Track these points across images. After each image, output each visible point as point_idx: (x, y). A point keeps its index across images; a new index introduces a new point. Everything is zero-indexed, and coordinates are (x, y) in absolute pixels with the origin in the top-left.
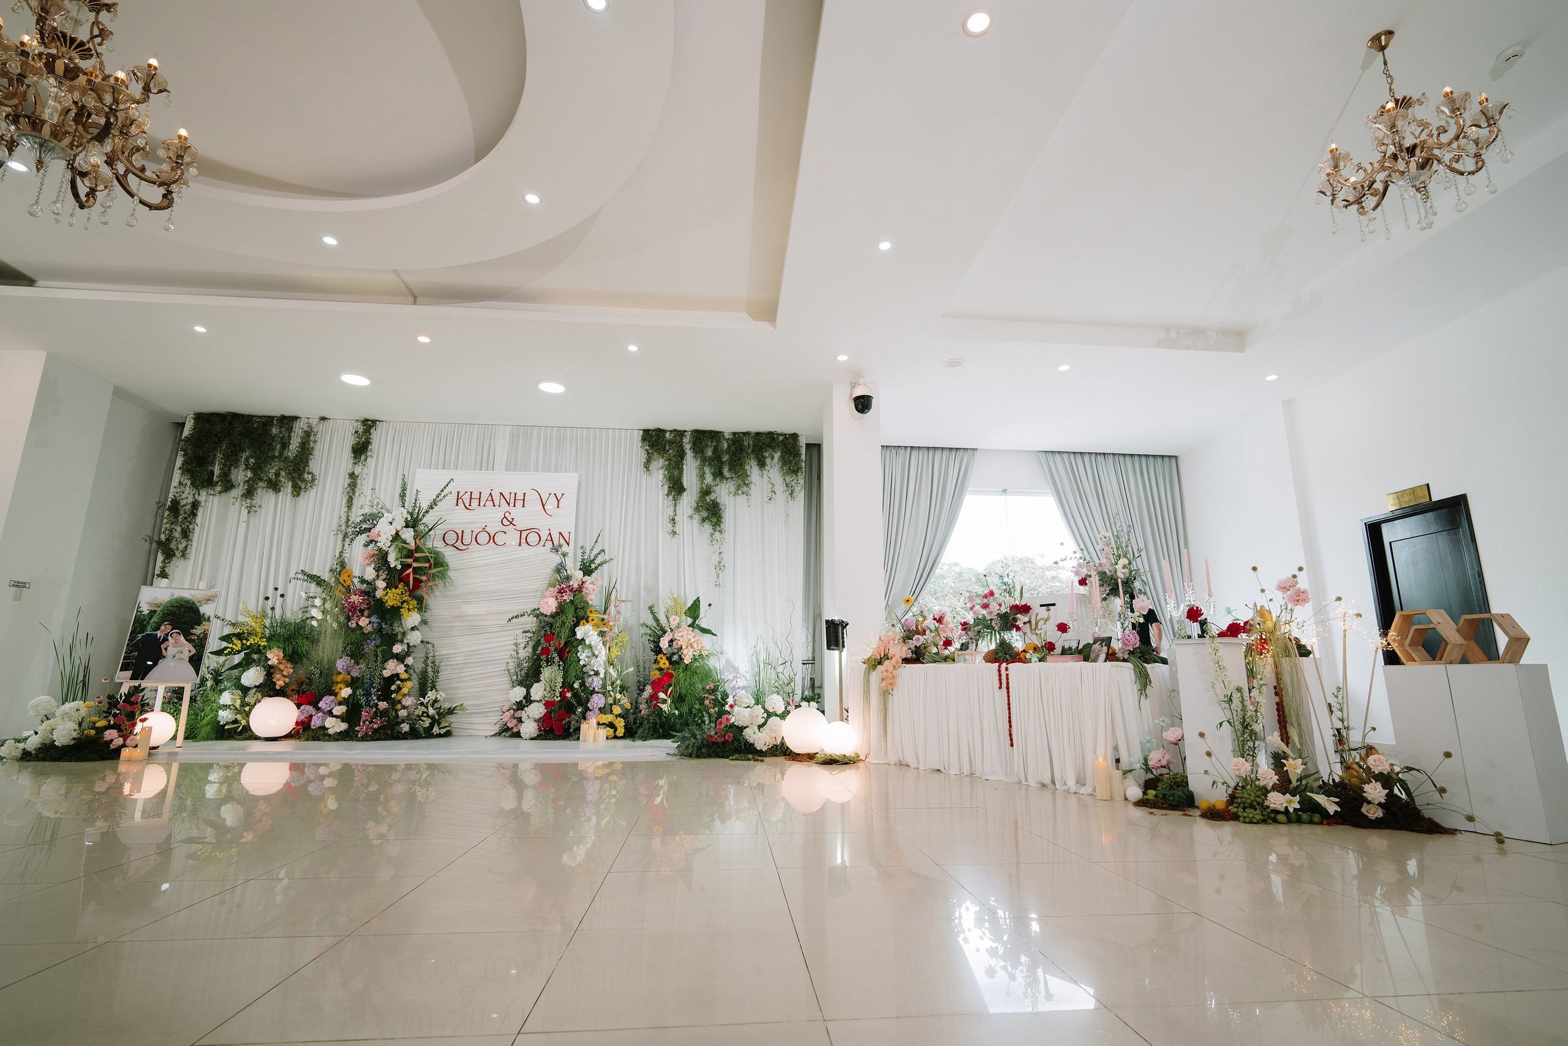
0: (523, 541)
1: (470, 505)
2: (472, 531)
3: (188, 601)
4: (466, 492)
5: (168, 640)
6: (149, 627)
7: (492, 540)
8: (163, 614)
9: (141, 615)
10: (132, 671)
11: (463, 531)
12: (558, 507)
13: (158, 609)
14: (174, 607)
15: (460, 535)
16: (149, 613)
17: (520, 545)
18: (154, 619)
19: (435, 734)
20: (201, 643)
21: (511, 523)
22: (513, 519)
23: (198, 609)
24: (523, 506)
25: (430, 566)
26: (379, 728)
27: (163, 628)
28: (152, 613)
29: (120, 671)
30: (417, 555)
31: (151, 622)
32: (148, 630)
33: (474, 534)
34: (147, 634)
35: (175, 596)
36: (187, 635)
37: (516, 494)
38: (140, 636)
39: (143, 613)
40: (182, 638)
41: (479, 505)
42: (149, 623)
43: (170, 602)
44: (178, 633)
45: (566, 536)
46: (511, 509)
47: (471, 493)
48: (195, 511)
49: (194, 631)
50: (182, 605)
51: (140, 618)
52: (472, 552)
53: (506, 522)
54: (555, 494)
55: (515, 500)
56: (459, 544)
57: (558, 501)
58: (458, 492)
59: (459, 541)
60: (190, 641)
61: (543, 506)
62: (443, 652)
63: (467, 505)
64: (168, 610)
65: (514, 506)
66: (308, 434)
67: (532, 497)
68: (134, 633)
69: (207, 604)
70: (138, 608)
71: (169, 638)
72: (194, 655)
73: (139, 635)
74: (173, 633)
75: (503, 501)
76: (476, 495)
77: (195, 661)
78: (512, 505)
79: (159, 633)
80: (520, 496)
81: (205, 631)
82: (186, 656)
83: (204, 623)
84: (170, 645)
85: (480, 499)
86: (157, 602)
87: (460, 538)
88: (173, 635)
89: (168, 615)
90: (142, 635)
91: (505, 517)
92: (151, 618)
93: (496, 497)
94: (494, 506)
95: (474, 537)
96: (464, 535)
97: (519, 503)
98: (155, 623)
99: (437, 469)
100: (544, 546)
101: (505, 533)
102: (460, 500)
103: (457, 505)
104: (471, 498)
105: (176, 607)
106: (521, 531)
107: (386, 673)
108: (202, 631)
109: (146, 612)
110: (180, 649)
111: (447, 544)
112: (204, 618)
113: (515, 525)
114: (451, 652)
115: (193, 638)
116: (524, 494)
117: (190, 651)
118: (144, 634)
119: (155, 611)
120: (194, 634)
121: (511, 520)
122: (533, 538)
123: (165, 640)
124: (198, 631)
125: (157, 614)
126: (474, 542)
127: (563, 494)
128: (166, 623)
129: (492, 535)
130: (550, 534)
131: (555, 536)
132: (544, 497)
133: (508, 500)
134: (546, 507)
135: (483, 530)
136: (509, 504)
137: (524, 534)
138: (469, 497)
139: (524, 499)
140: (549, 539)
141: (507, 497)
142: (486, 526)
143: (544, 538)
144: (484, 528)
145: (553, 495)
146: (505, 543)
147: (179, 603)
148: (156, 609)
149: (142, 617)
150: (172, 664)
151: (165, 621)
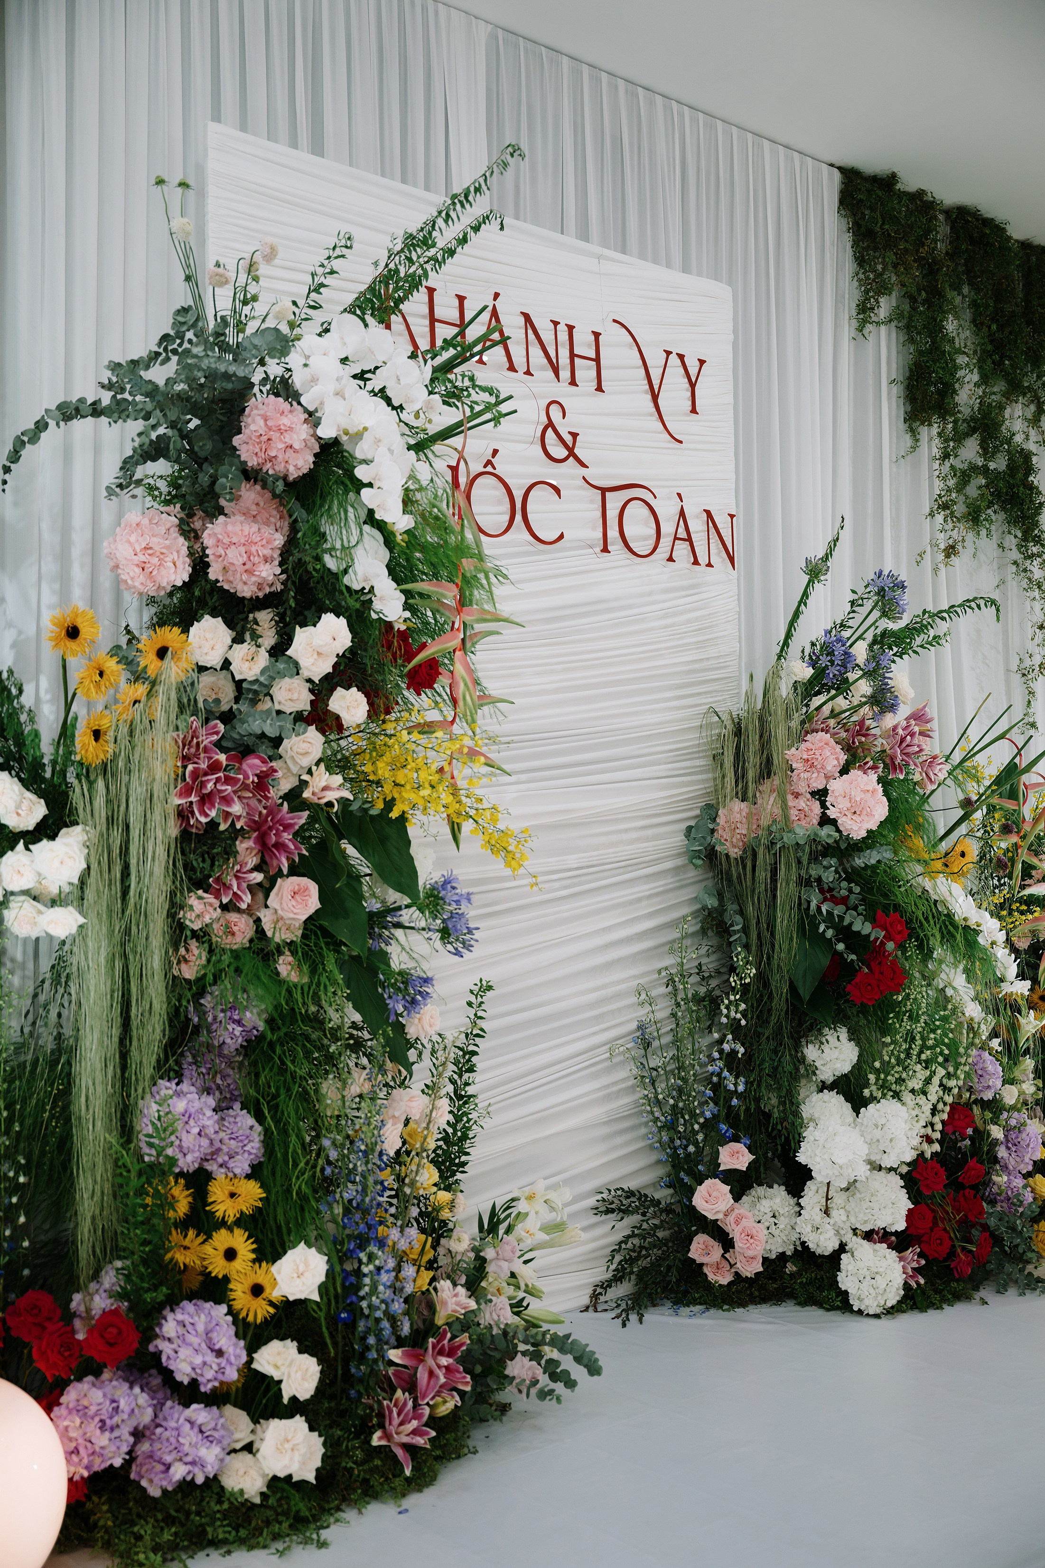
0: (613, 533)
7: (518, 517)
12: (694, 411)
17: (605, 550)
21: (571, 453)
22: (574, 435)
24: (599, 389)
33: (462, 481)
37: (571, 328)
45: (723, 524)
46: (564, 390)
47: (431, 291)
53: (557, 448)
54: (681, 357)
55: (573, 356)
57: (693, 385)
61: (655, 398)
65: (573, 383)
67: (618, 355)
75: (536, 352)
76: (446, 310)
78: (565, 374)
80: (584, 347)
91: (550, 424)
93: (513, 325)
94: (512, 367)
97: (586, 372)
100: (671, 559)
101: (557, 491)
104: (433, 319)
106: (604, 491)
113: (583, 465)
116: (597, 335)
121: (569, 439)
122: (638, 527)
127: (702, 362)
129: (518, 496)
130: (682, 513)
131: (697, 526)
132: (655, 361)
133: (552, 354)
134: (660, 401)
135: (489, 469)
136: (556, 371)
137: (614, 501)
138: (426, 310)
139: (597, 360)
140: (682, 533)
141: (547, 336)
142: (495, 452)
143: (667, 528)
144: (489, 463)
145: (674, 360)
146: (561, 537)
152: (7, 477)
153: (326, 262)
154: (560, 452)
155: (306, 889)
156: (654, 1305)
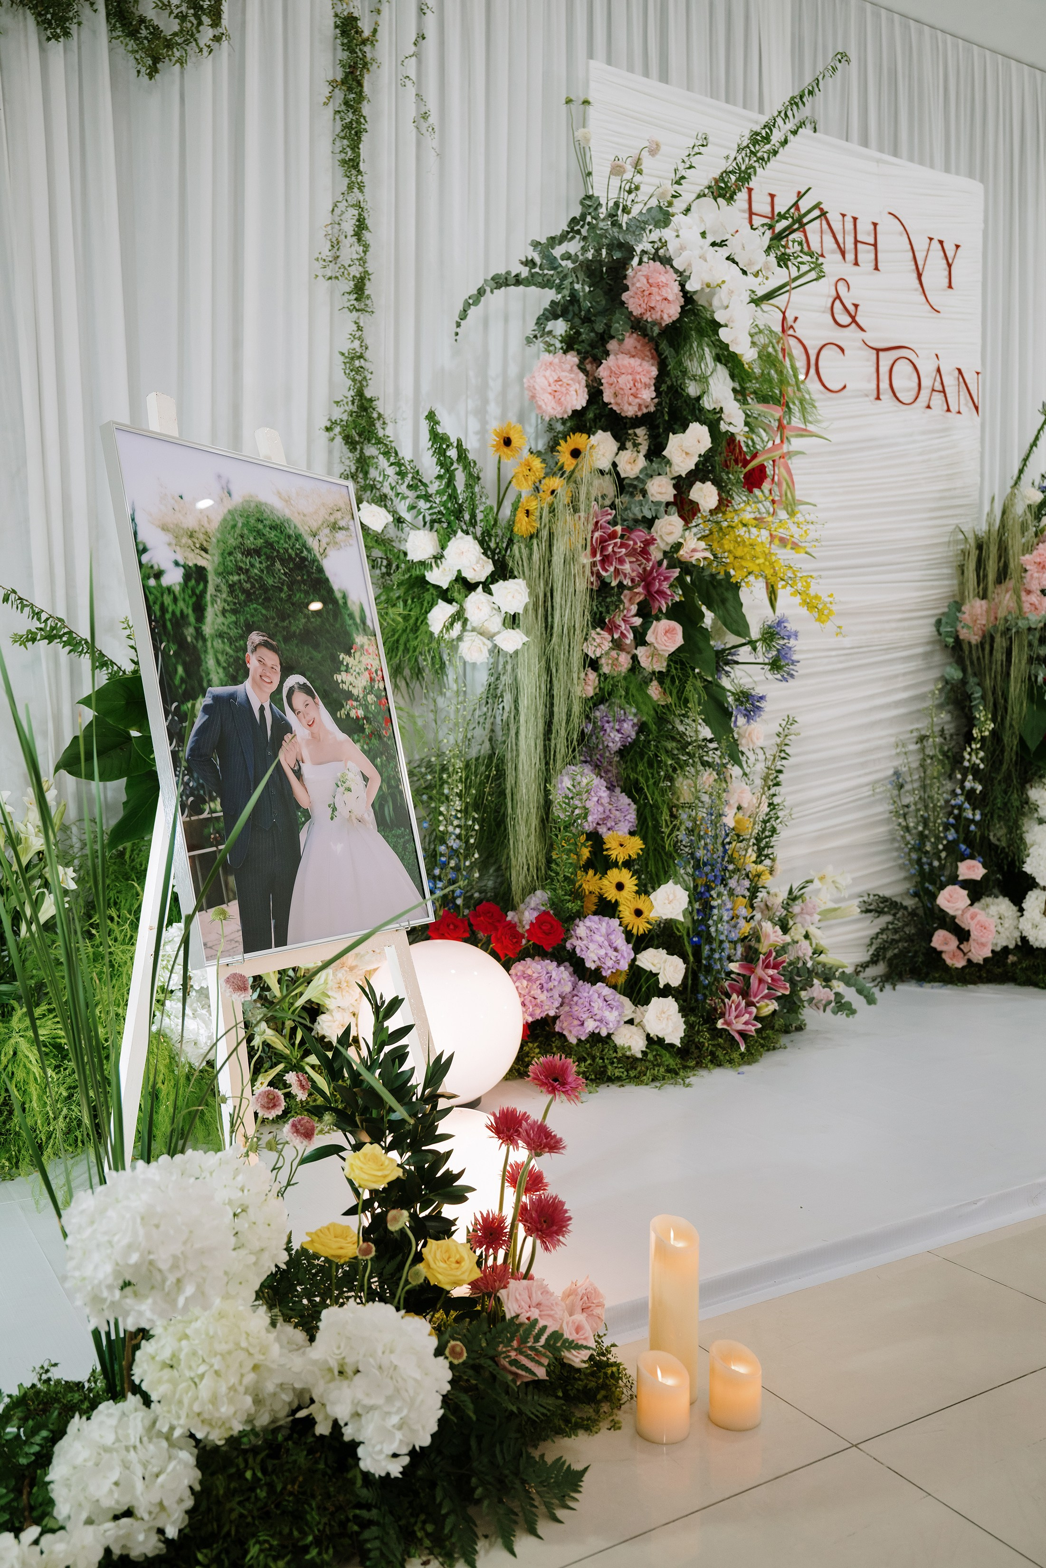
0: (884, 385)
5: (288, 729)
6: (208, 661)
7: (812, 371)
8: (231, 587)
9: (162, 590)
10: (234, 906)
12: (950, 287)
13: (207, 562)
14: (248, 553)
16: (185, 578)
17: (878, 398)
18: (213, 618)
20: (381, 740)
21: (854, 320)
22: (856, 306)
23: (321, 570)
24: (876, 268)
27: (253, 664)
28: (195, 581)
31: (208, 629)
32: (215, 678)
34: (216, 698)
35: (237, 499)
36: (330, 694)
37: (855, 219)
39: (163, 581)
42: (199, 634)
43: (231, 526)
44: (304, 688)
45: (972, 382)
46: (851, 270)
47: (750, 191)
50: (269, 544)
51: (163, 608)
53: (843, 316)
54: (941, 242)
55: (856, 242)
57: (950, 265)
61: (919, 276)
65: (856, 264)
67: (892, 241)
68: (170, 692)
69: (336, 543)
70: (138, 550)
71: (290, 717)
73: (192, 705)
74: (291, 691)
75: (828, 239)
76: (761, 206)
77: (393, 824)
78: (850, 256)
79: (251, 696)
80: (865, 235)
81: (373, 681)
83: (358, 640)
85: (772, 219)
86: (190, 521)
90: (203, 700)
91: (838, 297)
92: (198, 610)
97: (866, 255)
98: (220, 635)
100: (929, 407)
101: (842, 350)
104: (753, 213)
106: (878, 351)
108: (365, 680)
109: (173, 578)
112: (351, 616)
113: (862, 330)
115: (353, 714)
116: (875, 225)
117: (366, 779)
118: (207, 700)
119: (201, 572)
121: (851, 309)
122: (904, 380)
123: (282, 727)
125: (209, 585)
127: (957, 246)
128: (255, 637)
129: (813, 354)
130: (939, 370)
131: (950, 381)
132: (920, 246)
133: (840, 240)
134: (923, 279)
135: (792, 332)
136: (843, 253)
137: (886, 359)
138: (746, 206)
139: (875, 245)
140: (938, 386)
141: (837, 226)
142: (796, 319)
143: (926, 383)
144: (792, 327)
145: (936, 245)
146: (845, 387)
147: (260, 534)
148: (201, 563)
149: (167, 600)
150: (339, 848)
151: (249, 628)
152: (458, 330)
153: (686, 159)
154: (845, 319)
155: (674, 629)
156: (903, 981)
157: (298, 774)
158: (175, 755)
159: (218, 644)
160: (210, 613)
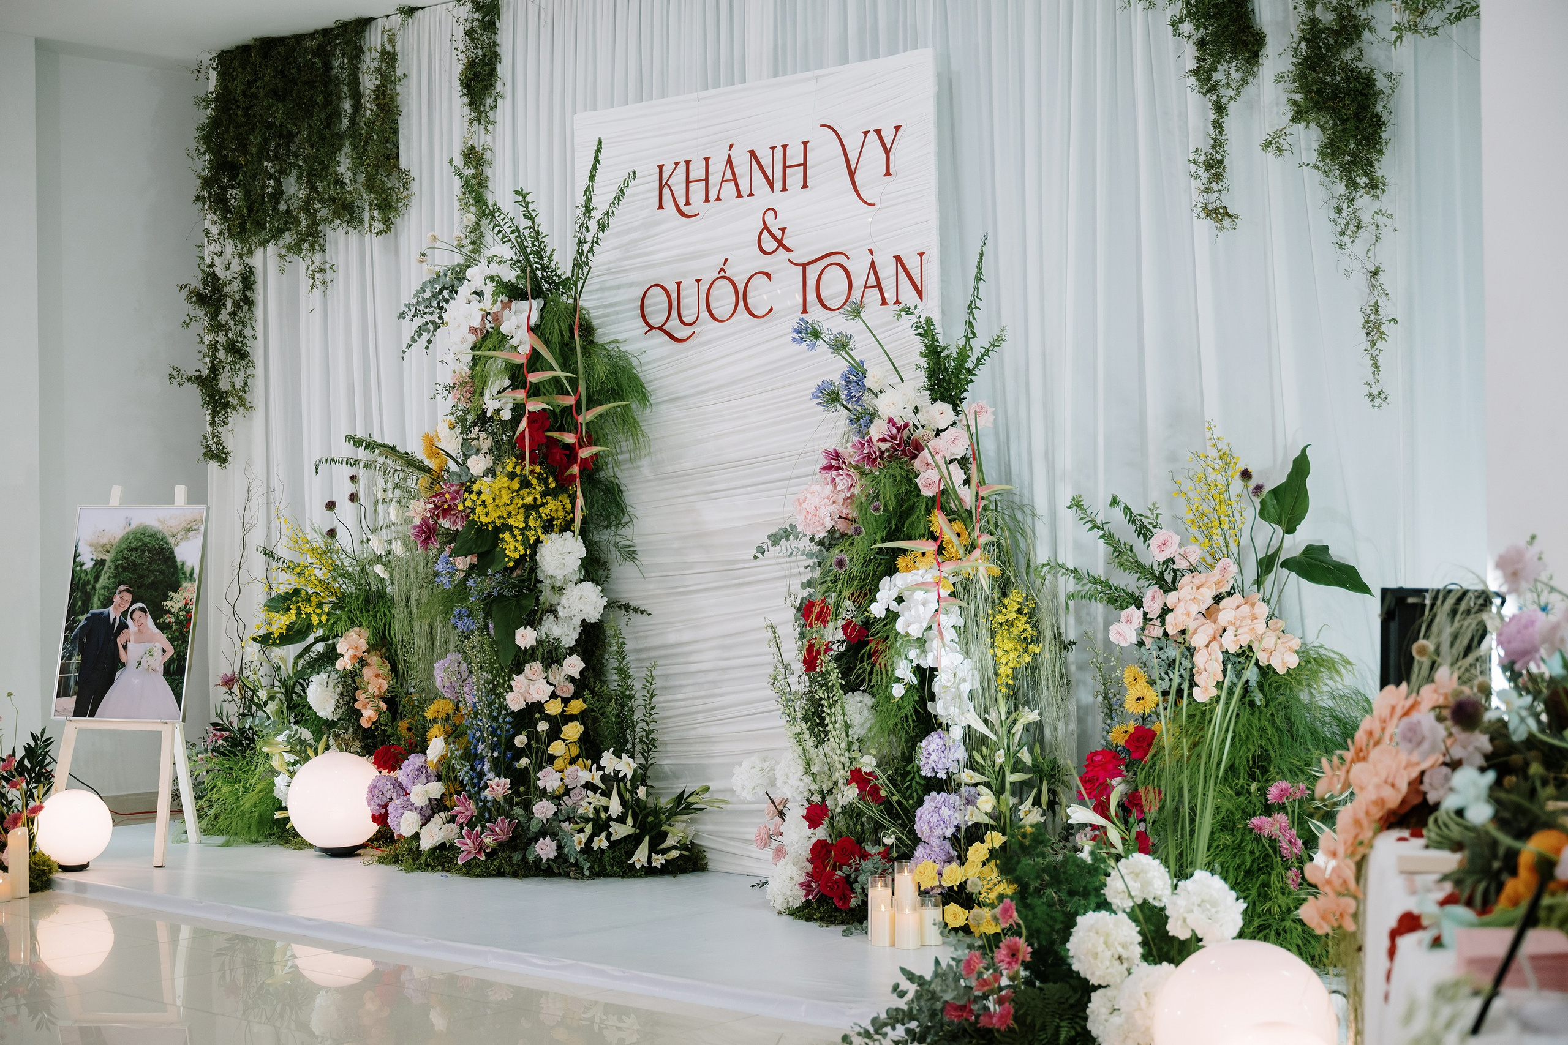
0: (812, 296)
1: (688, 203)
2: (698, 281)
3: (153, 536)
4: (677, 164)
5: (127, 627)
6: (95, 599)
7: (741, 303)
8: (116, 567)
9: (81, 571)
10: (74, 698)
11: (679, 284)
12: (888, 173)
13: (108, 557)
14: (131, 550)
15: (674, 296)
16: (95, 565)
17: (805, 310)
18: (103, 581)
19: (638, 866)
20: (181, 633)
21: (780, 244)
22: (783, 230)
23: (172, 553)
24: (805, 186)
25: (578, 402)
26: (501, 846)
27: (117, 599)
28: (100, 564)
29: (58, 696)
30: (533, 378)
31: (98, 586)
32: (95, 606)
33: (704, 288)
34: (93, 614)
35: (133, 526)
36: (157, 612)
37: (785, 147)
38: (83, 619)
39: (84, 568)
40: (150, 622)
41: (707, 200)
42: (94, 588)
43: (125, 539)
44: (142, 609)
45: (912, 264)
46: (776, 199)
47: (688, 163)
48: (248, 294)
49: (168, 604)
50: (145, 545)
51: (80, 579)
52: (705, 344)
53: (769, 244)
54: (878, 132)
55: (785, 167)
56: (673, 325)
57: (887, 152)
58: (661, 167)
59: (674, 314)
60: (162, 627)
61: (852, 175)
62: (672, 638)
63: (682, 202)
64: (124, 558)
65: (784, 189)
66: (389, 58)
67: (824, 152)
68: (72, 612)
69: (187, 538)
70: (75, 557)
71: (129, 622)
72: (171, 661)
73: (81, 617)
74: (134, 610)
75: (758, 175)
76: (697, 172)
77: (174, 674)
78: (778, 185)
79: (113, 613)
80: (795, 155)
81: (187, 604)
82: (158, 661)
83: (184, 585)
84: (132, 639)
85: (706, 180)
86: (105, 541)
87: (675, 304)
88: (137, 615)
89: (125, 569)
90: (86, 616)
91: (766, 227)
92: (97, 578)
93: (742, 163)
94: (739, 195)
95: (703, 296)
96: (683, 294)
97: (795, 177)
98: (104, 588)
99: (627, 104)
101: (770, 275)
102: (666, 191)
103: (661, 207)
104: (688, 182)
105: (136, 549)
106: (804, 266)
107: (515, 702)
108: (181, 604)
109: (89, 565)
110: (147, 646)
111: (652, 328)
112: (184, 574)
113: (788, 250)
114: (686, 636)
115: (167, 621)
116: (805, 144)
117: (164, 651)
118: (89, 615)
119: (102, 563)
120: (169, 612)
121: (778, 234)
122: (833, 285)
123: (123, 626)
124: (175, 603)
125: (106, 568)
126: (705, 314)
127: (896, 130)
128: (122, 587)
129: (741, 287)
130: (873, 265)
131: (887, 271)
132: (853, 146)
133: (769, 172)
134: (858, 178)
135: (722, 274)
136: (771, 184)
137: (813, 272)
138: (684, 177)
139: (805, 164)
140: (869, 282)
141: (766, 161)
142: (726, 260)
143: (858, 283)
144: (722, 269)
145: (873, 137)
146: (771, 309)
147: (141, 540)
148: (104, 557)
149: (83, 575)
150: (136, 681)
151: (120, 584)
154: (771, 246)
157: (125, 647)
158: (66, 638)
159: (102, 592)
160: (101, 580)
